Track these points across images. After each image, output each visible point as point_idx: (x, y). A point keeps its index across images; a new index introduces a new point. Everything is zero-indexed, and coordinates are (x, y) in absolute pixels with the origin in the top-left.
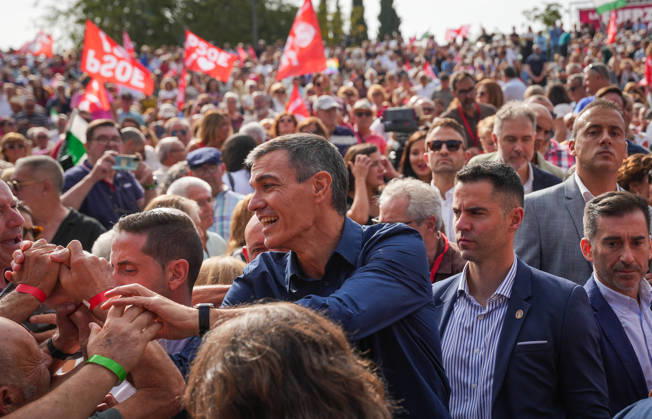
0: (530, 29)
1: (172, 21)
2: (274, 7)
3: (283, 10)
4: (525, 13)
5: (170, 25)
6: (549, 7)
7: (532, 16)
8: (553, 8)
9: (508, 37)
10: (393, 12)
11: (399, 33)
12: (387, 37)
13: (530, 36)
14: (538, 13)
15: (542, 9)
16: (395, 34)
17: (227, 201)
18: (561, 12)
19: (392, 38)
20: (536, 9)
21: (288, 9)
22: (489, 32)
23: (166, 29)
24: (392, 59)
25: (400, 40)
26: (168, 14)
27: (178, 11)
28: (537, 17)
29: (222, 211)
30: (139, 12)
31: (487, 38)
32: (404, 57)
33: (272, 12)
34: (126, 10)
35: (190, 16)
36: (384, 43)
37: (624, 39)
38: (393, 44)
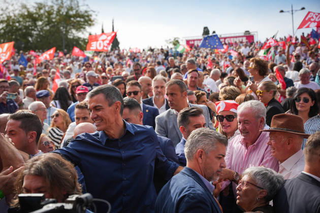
0: (168, 47)
1: (31, 41)
2: (71, 37)
3: (75, 38)
4: (166, 41)
5: (31, 43)
6: (175, 39)
7: (169, 42)
8: (177, 39)
9: (160, 50)
10: (117, 40)
11: (119, 48)
12: (114, 49)
13: (168, 49)
14: (171, 41)
15: (172, 40)
16: (117, 48)
17: (51, 111)
18: (180, 41)
19: (116, 49)
20: (170, 40)
21: (77, 38)
22: (152, 48)
23: (29, 44)
24: (115, 57)
25: (119, 50)
26: (30, 39)
27: (34, 38)
28: (170, 42)
29: (49, 114)
30: (18, 38)
31: (152, 50)
32: (120, 57)
33: (70, 39)
34: (14, 37)
35: (39, 40)
36: (113, 52)
37: (203, 51)
38: (116, 52)
